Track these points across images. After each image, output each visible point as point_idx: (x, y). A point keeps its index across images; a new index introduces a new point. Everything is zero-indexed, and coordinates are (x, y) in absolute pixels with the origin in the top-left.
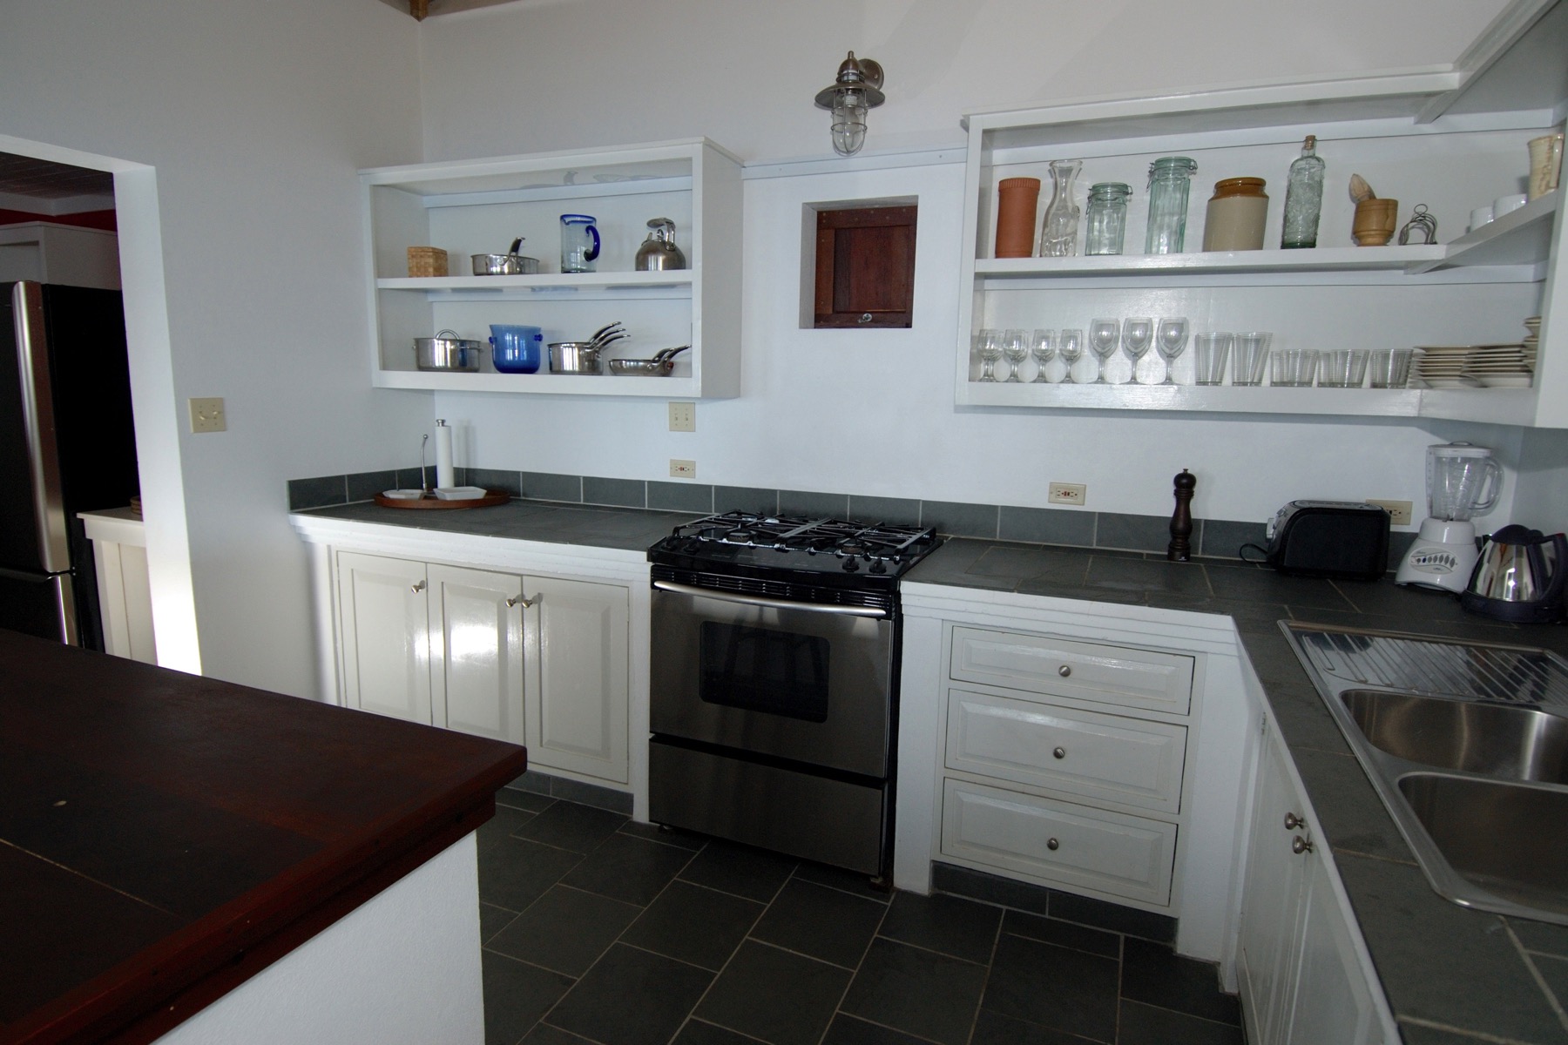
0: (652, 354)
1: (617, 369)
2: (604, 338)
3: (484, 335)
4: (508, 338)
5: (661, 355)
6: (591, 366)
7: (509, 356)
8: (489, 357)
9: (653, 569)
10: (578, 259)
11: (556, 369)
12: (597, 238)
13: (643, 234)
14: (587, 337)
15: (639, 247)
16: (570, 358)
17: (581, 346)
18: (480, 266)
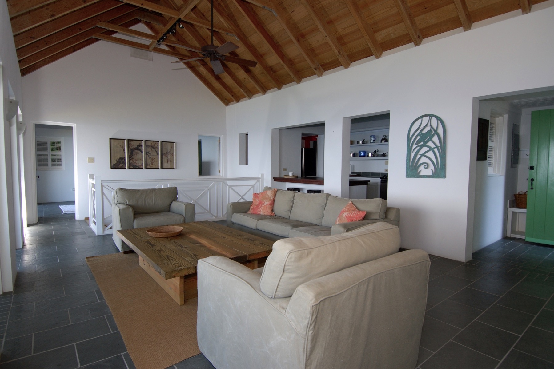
0: (382, 154)
1: (378, 156)
2: (375, 152)
3: (358, 152)
4: (362, 152)
5: (384, 154)
6: (373, 155)
7: (362, 155)
8: (358, 155)
9: (381, 180)
10: (372, 141)
11: (368, 156)
12: (375, 138)
13: (382, 137)
14: (373, 152)
15: (381, 139)
16: (370, 155)
17: (372, 153)
18: (358, 143)
